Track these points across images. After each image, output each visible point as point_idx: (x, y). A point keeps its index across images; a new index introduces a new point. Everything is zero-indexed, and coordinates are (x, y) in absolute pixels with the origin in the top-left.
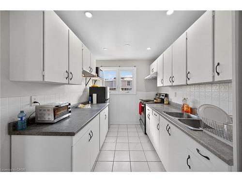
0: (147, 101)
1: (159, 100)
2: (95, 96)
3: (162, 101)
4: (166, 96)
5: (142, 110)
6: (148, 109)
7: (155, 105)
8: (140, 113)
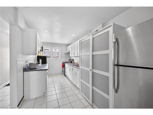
0: (66, 62)
1: (70, 62)
2: (41, 60)
3: (72, 62)
4: (73, 60)
5: (64, 66)
6: (66, 65)
7: (69, 64)
8: (63, 68)
